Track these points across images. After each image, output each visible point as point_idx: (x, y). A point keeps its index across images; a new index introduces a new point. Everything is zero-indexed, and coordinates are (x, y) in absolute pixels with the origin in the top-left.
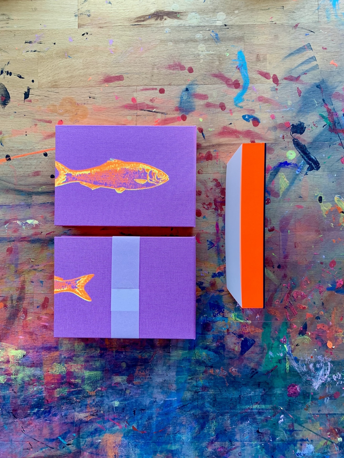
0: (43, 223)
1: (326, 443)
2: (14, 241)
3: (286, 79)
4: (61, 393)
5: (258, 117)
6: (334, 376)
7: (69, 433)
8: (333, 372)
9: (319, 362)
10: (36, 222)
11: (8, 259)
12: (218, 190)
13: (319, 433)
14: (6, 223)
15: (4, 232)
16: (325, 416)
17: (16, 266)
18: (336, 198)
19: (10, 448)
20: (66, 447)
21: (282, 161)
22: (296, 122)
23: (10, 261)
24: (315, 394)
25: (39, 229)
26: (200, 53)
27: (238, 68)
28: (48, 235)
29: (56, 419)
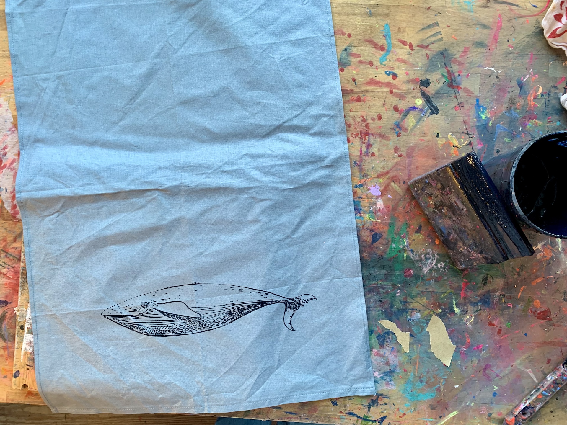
1: (429, 313)
3: (418, 46)
5: (396, 73)
6: (439, 264)
8: (438, 261)
9: (428, 254)
12: (363, 124)
13: (425, 305)
16: (430, 293)
18: (449, 135)
21: (411, 106)
22: (424, 79)
24: (424, 276)
26: (357, 23)
27: (384, 36)
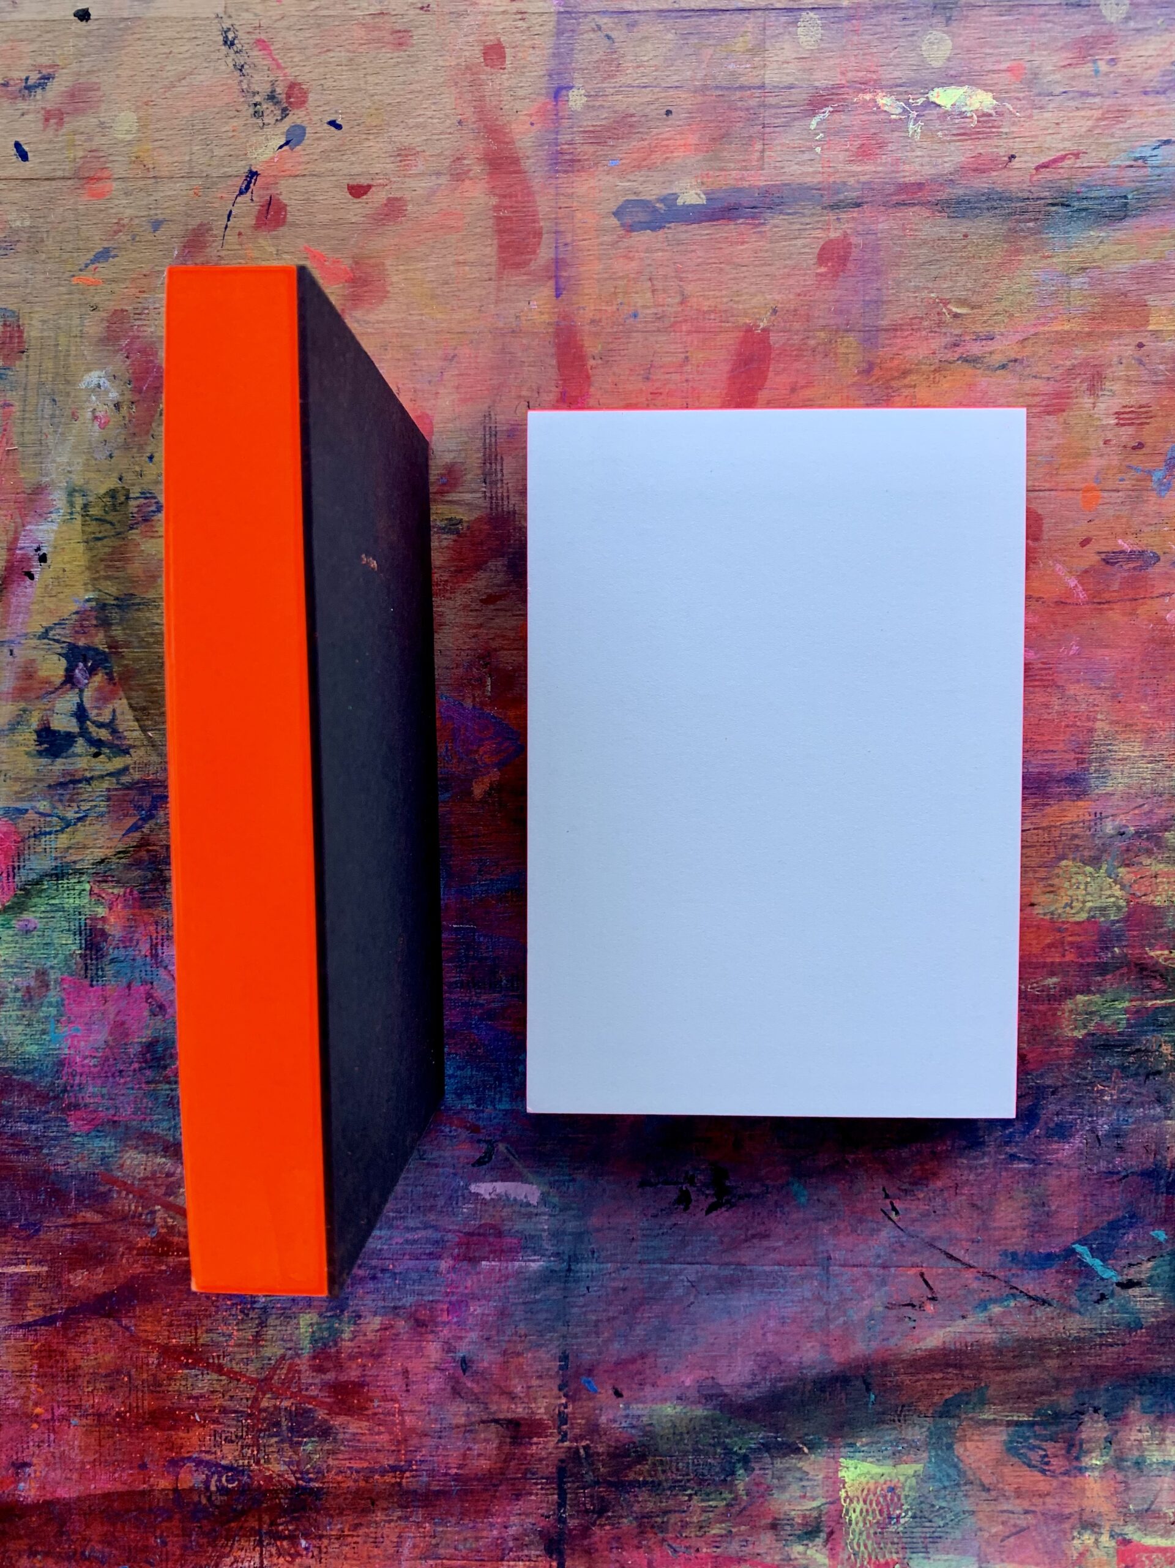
0: (1019, 104)
2: (858, 205)
4: (1097, 1019)
7: (1131, 1225)
10: (982, 100)
11: (825, 302)
14: (816, 103)
15: (807, 156)
17: (870, 336)
19: (819, 1298)
20: (1113, 1294)
23: (839, 312)
25: (995, 142)
28: (1045, 174)
29: (1065, 1150)
